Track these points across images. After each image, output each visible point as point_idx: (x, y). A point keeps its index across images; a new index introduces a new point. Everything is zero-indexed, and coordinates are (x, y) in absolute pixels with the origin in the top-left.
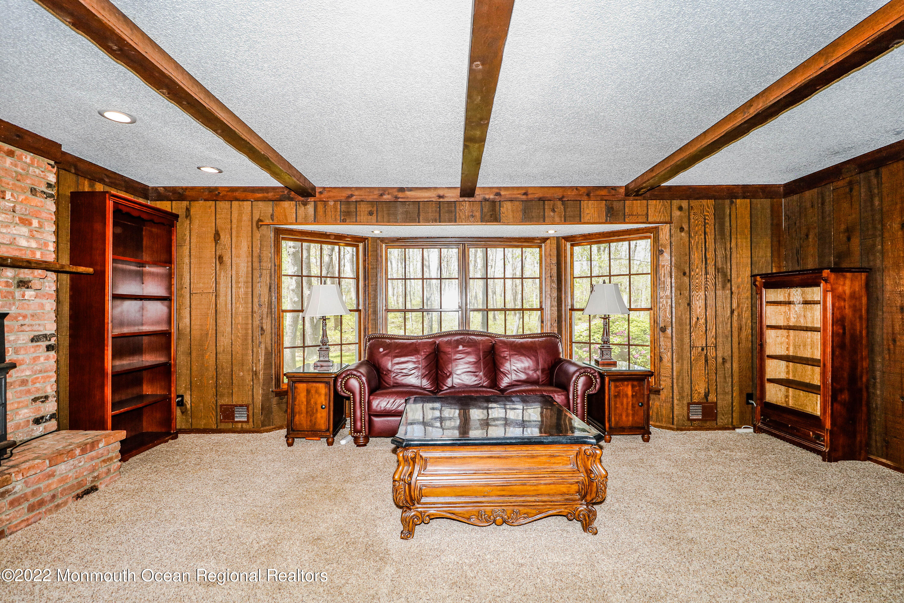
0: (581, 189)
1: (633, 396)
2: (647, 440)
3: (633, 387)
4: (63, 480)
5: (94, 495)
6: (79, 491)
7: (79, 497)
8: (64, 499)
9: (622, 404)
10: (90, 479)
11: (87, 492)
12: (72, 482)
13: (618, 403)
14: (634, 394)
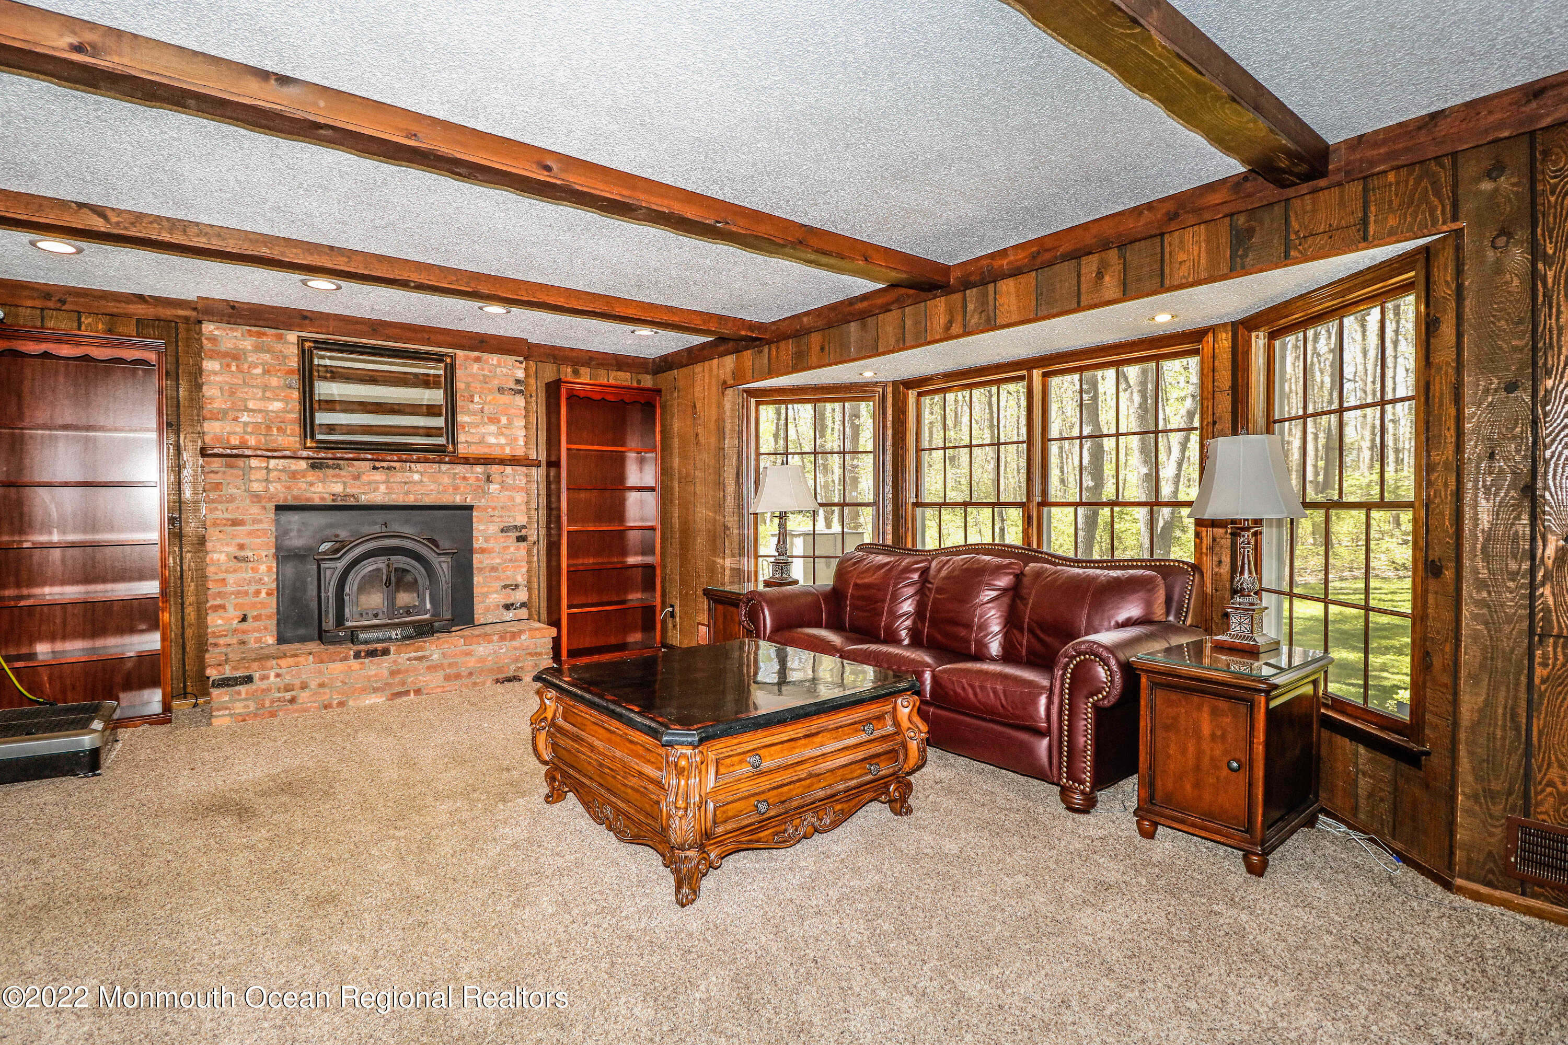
0: (1160, 205)
1: (1213, 737)
2: (1257, 870)
3: (1214, 712)
4: (482, 660)
5: (517, 684)
6: (500, 676)
7: (497, 681)
8: (482, 679)
9: (1184, 751)
10: (513, 667)
11: (509, 680)
12: (490, 664)
13: (1172, 745)
14: (1219, 733)
